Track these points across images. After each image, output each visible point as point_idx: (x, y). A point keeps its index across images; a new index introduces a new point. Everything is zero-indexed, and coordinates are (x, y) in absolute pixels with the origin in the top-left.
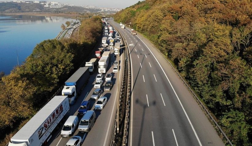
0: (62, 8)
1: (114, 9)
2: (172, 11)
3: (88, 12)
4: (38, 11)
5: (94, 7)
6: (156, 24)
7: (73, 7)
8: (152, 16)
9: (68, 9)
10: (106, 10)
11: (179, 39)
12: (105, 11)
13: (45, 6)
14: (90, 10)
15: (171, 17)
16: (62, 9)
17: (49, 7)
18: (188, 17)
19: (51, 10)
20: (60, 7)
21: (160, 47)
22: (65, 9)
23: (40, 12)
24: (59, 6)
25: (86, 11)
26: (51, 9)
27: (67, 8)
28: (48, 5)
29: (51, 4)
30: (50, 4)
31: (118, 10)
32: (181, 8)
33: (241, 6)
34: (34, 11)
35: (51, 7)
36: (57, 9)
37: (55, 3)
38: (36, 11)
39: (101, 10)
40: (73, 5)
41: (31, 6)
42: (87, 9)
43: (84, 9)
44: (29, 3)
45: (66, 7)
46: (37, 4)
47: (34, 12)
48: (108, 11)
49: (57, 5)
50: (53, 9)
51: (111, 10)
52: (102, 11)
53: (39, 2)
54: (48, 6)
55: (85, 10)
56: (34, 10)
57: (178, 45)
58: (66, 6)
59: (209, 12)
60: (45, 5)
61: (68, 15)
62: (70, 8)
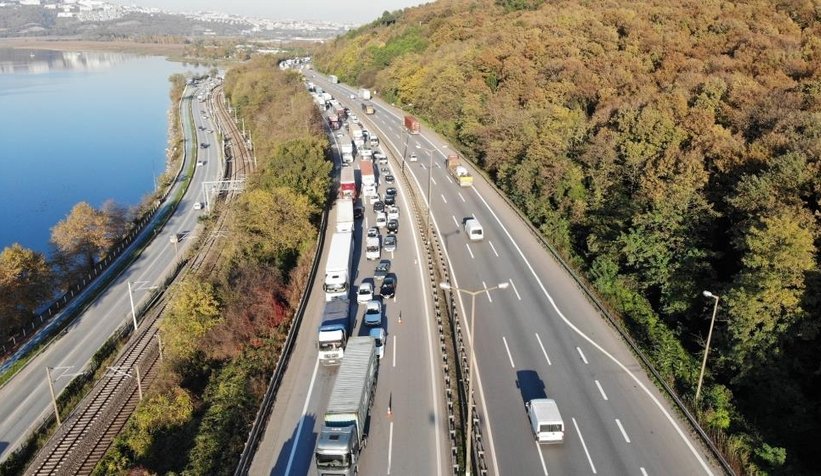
0: (120, 21)
1: (294, 23)
2: (483, 68)
3: (209, 33)
4: (36, 34)
5: (226, 16)
6: (450, 97)
7: (156, 15)
8: (440, 79)
9: (140, 23)
10: (270, 27)
11: (496, 135)
12: (265, 30)
13: (60, 15)
14: (213, 25)
15: (482, 82)
16: (119, 24)
17: (74, 18)
18: (516, 84)
19: (82, 27)
20: (112, 18)
21: (462, 148)
22: (130, 23)
23: (45, 35)
24: (109, 14)
25: (202, 29)
26: (83, 23)
27: (134, 22)
28: (71, 10)
29: (81, 8)
30: (76, 9)
31: (307, 26)
32: (501, 59)
33: (614, 65)
34: (26, 31)
35: (80, 17)
36: (104, 23)
37: (95, 3)
38: (31, 34)
39: (252, 26)
40: (155, 10)
41: (14, 14)
42: (206, 25)
43: (195, 23)
44: (6, 7)
45: (132, 16)
46: (32, 8)
47: (25, 35)
48: (275, 30)
49: (102, 9)
50: (90, 23)
51: (283, 27)
52: (254, 30)
53: (39, 3)
54: (70, 15)
55: (198, 28)
56: (24, 28)
57: (495, 144)
58: (132, 13)
59: (554, 77)
60: (62, 10)
61: (146, 45)
62: (145, 19)
